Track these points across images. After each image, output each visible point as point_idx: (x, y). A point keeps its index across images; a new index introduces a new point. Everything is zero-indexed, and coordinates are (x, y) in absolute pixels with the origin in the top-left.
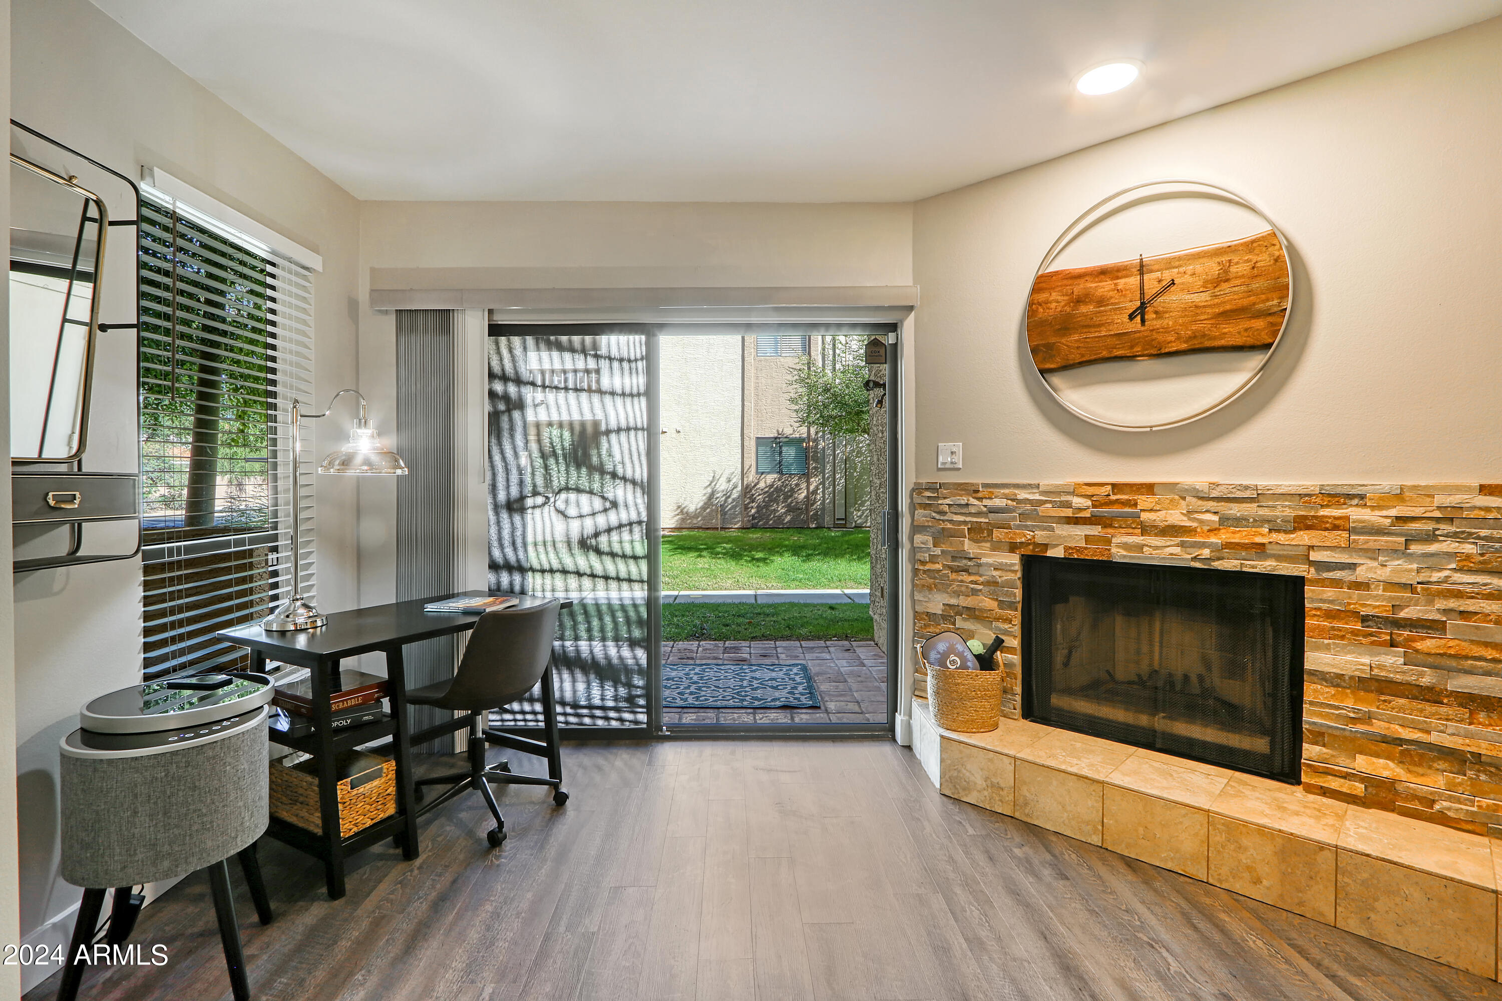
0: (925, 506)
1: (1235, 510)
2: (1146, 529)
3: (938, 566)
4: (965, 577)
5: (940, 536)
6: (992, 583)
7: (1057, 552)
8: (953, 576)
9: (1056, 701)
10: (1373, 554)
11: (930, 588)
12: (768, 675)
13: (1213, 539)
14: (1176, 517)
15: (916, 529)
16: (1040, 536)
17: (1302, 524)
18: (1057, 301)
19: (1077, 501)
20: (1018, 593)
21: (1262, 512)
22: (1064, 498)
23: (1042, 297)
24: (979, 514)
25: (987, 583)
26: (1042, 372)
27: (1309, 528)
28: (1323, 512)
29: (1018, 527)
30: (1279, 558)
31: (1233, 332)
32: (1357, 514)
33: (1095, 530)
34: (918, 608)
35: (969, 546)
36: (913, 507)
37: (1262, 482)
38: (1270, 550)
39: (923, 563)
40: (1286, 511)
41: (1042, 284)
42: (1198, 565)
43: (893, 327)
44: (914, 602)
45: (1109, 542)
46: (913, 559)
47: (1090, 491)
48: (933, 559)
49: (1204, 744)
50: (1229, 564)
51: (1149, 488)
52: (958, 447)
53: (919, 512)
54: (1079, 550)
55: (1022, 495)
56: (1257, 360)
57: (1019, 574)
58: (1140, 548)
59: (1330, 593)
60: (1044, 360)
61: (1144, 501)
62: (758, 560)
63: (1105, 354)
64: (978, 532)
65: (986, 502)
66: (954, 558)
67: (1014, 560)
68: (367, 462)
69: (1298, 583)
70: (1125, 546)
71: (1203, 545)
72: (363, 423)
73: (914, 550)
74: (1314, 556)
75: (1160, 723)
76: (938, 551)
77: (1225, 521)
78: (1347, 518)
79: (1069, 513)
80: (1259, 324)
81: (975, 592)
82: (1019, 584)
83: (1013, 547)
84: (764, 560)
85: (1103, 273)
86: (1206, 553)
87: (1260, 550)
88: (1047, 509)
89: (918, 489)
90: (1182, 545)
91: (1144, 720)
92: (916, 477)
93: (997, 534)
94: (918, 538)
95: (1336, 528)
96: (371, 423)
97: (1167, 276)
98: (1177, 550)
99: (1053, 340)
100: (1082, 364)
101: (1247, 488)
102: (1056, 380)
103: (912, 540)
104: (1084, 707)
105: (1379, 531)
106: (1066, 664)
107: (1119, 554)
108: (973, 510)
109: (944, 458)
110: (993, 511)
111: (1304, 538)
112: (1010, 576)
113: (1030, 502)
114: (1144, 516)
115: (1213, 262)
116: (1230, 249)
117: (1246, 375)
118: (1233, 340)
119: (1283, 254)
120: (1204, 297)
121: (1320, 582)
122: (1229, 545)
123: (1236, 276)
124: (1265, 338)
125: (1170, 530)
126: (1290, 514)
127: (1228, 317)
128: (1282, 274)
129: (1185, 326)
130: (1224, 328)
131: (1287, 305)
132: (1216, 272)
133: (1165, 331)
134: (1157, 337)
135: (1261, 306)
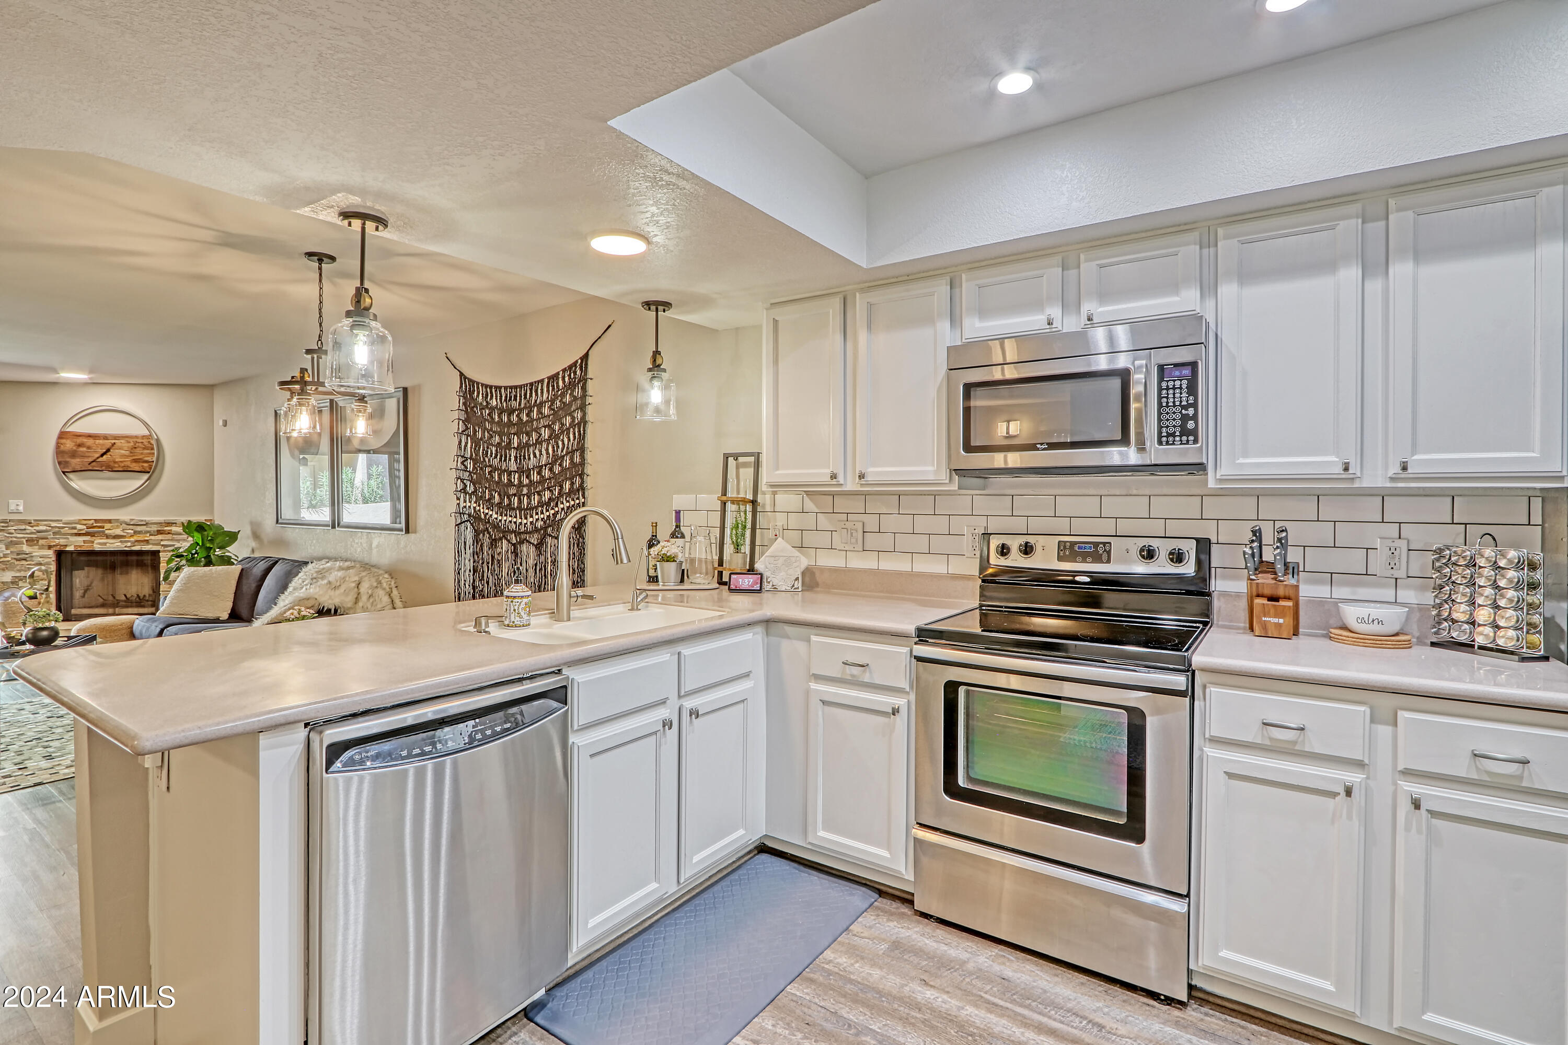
1: (139, 529)
2: (108, 537)
3: (10, 558)
4: (24, 563)
5: (11, 544)
6: (40, 564)
7: (71, 548)
8: (18, 562)
10: (175, 540)
13: (132, 539)
14: (118, 532)
16: (62, 542)
17: (159, 532)
18: (68, 444)
19: (79, 527)
20: (53, 567)
21: (148, 529)
22: (73, 525)
23: (63, 441)
24: (32, 533)
25: (37, 564)
26: (63, 472)
27: (161, 534)
28: (166, 528)
29: (52, 538)
30: (153, 544)
31: (136, 467)
33: (87, 538)
35: (25, 548)
37: (147, 519)
38: (150, 542)
40: (154, 528)
41: (63, 435)
42: (126, 549)
45: (93, 542)
47: (85, 522)
48: (7, 555)
50: (137, 548)
51: (110, 521)
52: (21, 503)
54: (80, 546)
55: (54, 524)
56: (146, 476)
57: (54, 559)
58: (105, 544)
59: (166, 554)
60: (64, 467)
61: (107, 526)
63: (90, 468)
64: (32, 542)
65: (36, 528)
66: (18, 554)
67: (50, 553)
69: (159, 552)
70: (100, 544)
71: (128, 541)
74: (162, 543)
76: (9, 551)
77: (135, 532)
78: (171, 530)
79: (75, 531)
80: (146, 465)
82: (54, 563)
83: (50, 547)
85: (90, 436)
86: (129, 544)
87: (147, 542)
88: (65, 530)
90: (121, 542)
93: (42, 542)
95: (169, 533)
97: (113, 441)
98: (119, 544)
99: (68, 459)
100: (80, 471)
101: (142, 521)
102: (71, 475)
105: (180, 534)
106: (83, 596)
107: (97, 547)
108: (28, 531)
109: (13, 508)
110: (39, 531)
111: (160, 537)
112: (49, 560)
113: (58, 527)
114: (107, 532)
115: (131, 440)
116: (136, 437)
117: (142, 482)
118: (137, 469)
119: (153, 442)
120: (127, 453)
121: (164, 551)
122: (137, 541)
123: (139, 447)
124: (148, 470)
125: (116, 537)
126: (156, 529)
127: (136, 461)
128: (153, 449)
129: (121, 462)
130: (134, 464)
131: (154, 459)
132: (132, 444)
133: (115, 462)
134: (112, 464)
135: (146, 459)
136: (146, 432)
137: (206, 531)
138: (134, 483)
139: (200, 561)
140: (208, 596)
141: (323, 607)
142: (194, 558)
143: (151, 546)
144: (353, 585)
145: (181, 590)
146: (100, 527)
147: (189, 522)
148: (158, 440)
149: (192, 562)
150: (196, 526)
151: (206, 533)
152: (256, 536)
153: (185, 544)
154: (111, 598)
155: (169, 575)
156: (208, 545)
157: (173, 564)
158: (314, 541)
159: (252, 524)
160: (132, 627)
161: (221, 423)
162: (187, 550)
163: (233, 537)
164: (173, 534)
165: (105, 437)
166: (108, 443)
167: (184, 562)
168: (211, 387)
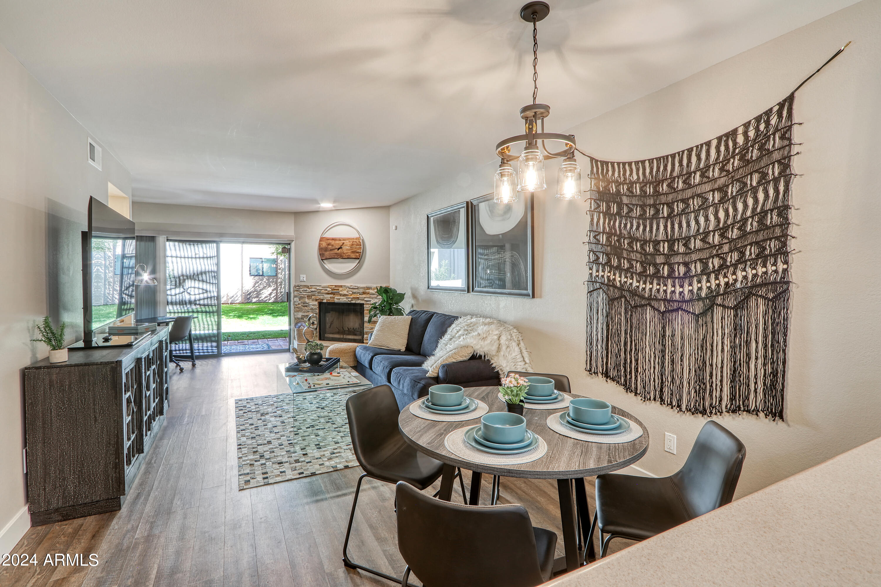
0: (297, 291)
1: (354, 291)
2: (341, 295)
3: (300, 306)
4: (306, 308)
5: (301, 298)
6: (312, 309)
7: (325, 301)
8: (303, 308)
9: (326, 335)
10: (373, 298)
11: (298, 311)
12: (254, 346)
14: (345, 292)
15: (295, 297)
16: (321, 297)
17: (364, 293)
18: (324, 244)
19: (328, 289)
20: (317, 311)
21: (359, 291)
22: (326, 289)
23: (322, 242)
24: (309, 292)
25: (311, 309)
26: (322, 260)
28: (367, 291)
29: (317, 295)
30: (361, 300)
31: (353, 256)
32: (371, 291)
33: (332, 296)
34: (296, 317)
35: (307, 300)
36: (294, 291)
37: (358, 285)
38: (360, 298)
39: (296, 305)
40: (361, 291)
41: (322, 239)
42: (349, 302)
43: (290, 244)
44: (294, 315)
45: (334, 298)
46: (294, 304)
47: (331, 287)
48: (299, 304)
49: (351, 339)
50: (353, 302)
51: (341, 286)
52: (305, 276)
53: (296, 292)
54: (329, 300)
55: (318, 288)
56: (358, 261)
57: (318, 306)
58: (339, 299)
59: (367, 306)
60: (322, 257)
61: (340, 289)
62: (251, 318)
63: (333, 257)
64: (309, 297)
65: (311, 290)
66: (304, 304)
67: (316, 303)
68: (146, 281)
69: (363, 304)
70: (337, 299)
71: (350, 298)
72: (146, 272)
73: (294, 302)
74: (365, 299)
75: (345, 337)
76: (300, 302)
77: (353, 293)
78: (369, 292)
79: (327, 292)
80: (357, 254)
81: (308, 311)
82: (318, 309)
83: (316, 300)
84: (254, 318)
85: (333, 239)
86: (350, 299)
87: (358, 298)
88: (323, 291)
89: (295, 286)
90: (346, 298)
91: (342, 336)
92: (295, 282)
93: (313, 297)
94: (295, 299)
95: (368, 294)
96: (148, 272)
97: (343, 242)
98: (345, 299)
99: (324, 253)
100: (329, 259)
101: (356, 286)
102: (325, 261)
103: (294, 299)
104: (331, 336)
105: (374, 294)
106: (330, 327)
107: (336, 301)
108: (308, 291)
109: (301, 279)
110: (312, 292)
111: (364, 296)
112: (316, 307)
113: (320, 289)
114: (340, 292)
115: (351, 241)
116: (353, 239)
117: (356, 264)
118: (354, 257)
119: (361, 241)
120: (349, 247)
121: (366, 304)
122: (353, 298)
123: (354, 244)
124: (358, 257)
125: (344, 295)
126: (362, 291)
127: (353, 252)
128: (361, 245)
129: (347, 253)
130: (352, 254)
131: (362, 251)
132: (351, 243)
133: (344, 253)
134: (342, 254)
135: (358, 251)
136: (358, 236)
137: (388, 293)
138: (352, 265)
139: (386, 312)
140: (394, 335)
141: (477, 354)
142: (383, 309)
143: (360, 301)
144: (496, 337)
145: (380, 330)
146: (337, 290)
147: (381, 287)
148: (363, 240)
149: (383, 312)
150: (383, 290)
151: (389, 294)
152: (414, 297)
153: (378, 300)
154: (342, 329)
155: (371, 319)
156: (390, 302)
157: (372, 313)
158: (453, 302)
159: (412, 289)
160: (355, 351)
161: (394, 228)
162: (380, 305)
163: (401, 297)
164: (370, 294)
165: (340, 240)
166: (341, 243)
167: (378, 312)
168: (387, 208)
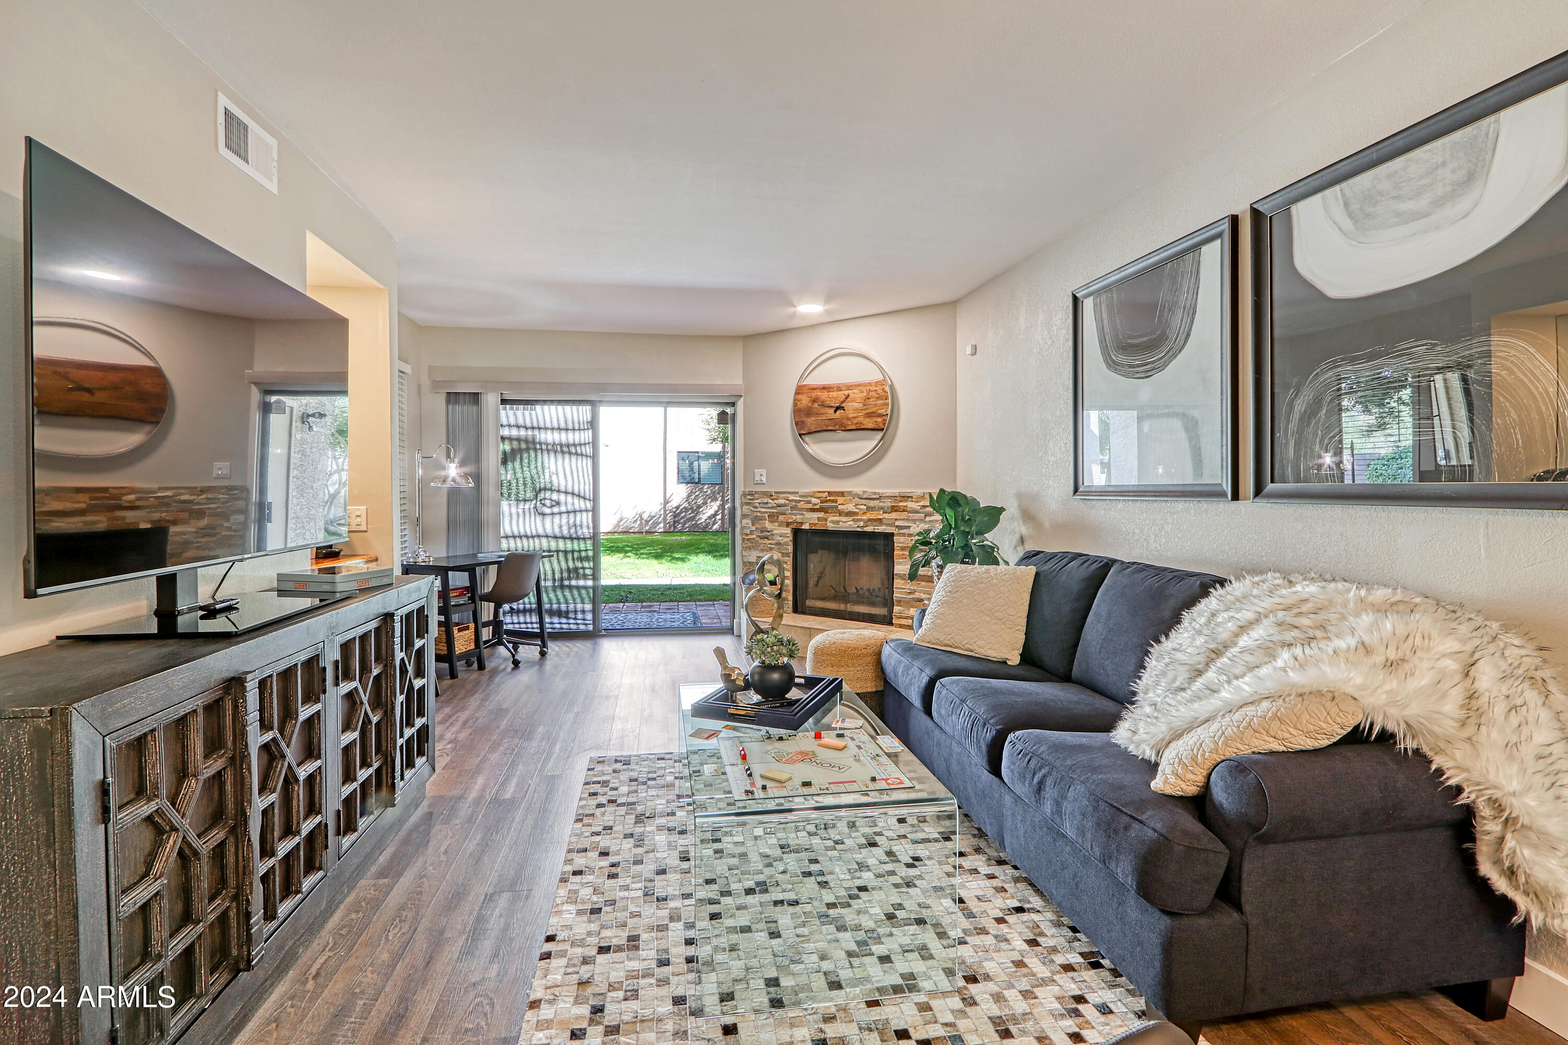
0: (748, 504)
1: (872, 504)
2: (841, 513)
3: (754, 536)
4: (766, 541)
5: (755, 520)
6: (778, 544)
7: (806, 526)
8: (761, 541)
9: (809, 603)
10: (914, 521)
11: (750, 548)
12: (669, 616)
13: (865, 517)
14: (851, 507)
15: (744, 516)
16: (799, 518)
17: (894, 509)
18: (805, 401)
19: (814, 500)
20: (790, 548)
21: (881, 504)
22: (809, 499)
23: (800, 397)
24: (773, 508)
25: (777, 544)
26: (800, 435)
27: (896, 511)
28: (901, 504)
29: (790, 514)
30: (887, 525)
31: (869, 423)
32: (911, 505)
33: (821, 515)
34: (745, 560)
35: (768, 525)
36: (742, 505)
37: (881, 491)
38: (884, 521)
39: (747, 535)
40: (888, 503)
41: (799, 390)
42: (859, 529)
43: (733, 404)
44: (743, 556)
45: (826, 520)
46: (742, 534)
47: (819, 495)
48: (752, 533)
49: (864, 614)
50: (869, 529)
51: (842, 494)
52: (764, 471)
53: (745, 507)
54: (815, 524)
55: (791, 497)
56: (880, 434)
57: (791, 538)
58: (837, 522)
59: (902, 539)
60: (800, 429)
61: (840, 500)
62: (678, 559)
63: (824, 428)
64: (773, 517)
65: (776, 501)
66: (762, 532)
67: (788, 531)
68: (454, 480)
69: (892, 535)
70: (833, 522)
71: (861, 520)
72: (452, 461)
73: (743, 528)
74: (897, 523)
75: (851, 608)
76: (754, 528)
77: (869, 509)
78: (906, 506)
79: (810, 506)
80: (879, 420)
81: (771, 549)
82: (791, 544)
83: (788, 525)
84: (683, 560)
85: (824, 388)
86: (862, 524)
87: (880, 521)
88: (802, 505)
89: (744, 495)
90: (853, 520)
91: (842, 607)
92: (745, 486)
93: (781, 518)
94: (744, 521)
95: (904, 511)
96: (456, 460)
97: (847, 392)
98: (851, 523)
99: (804, 419)
100: (816, 432)
101: (875, 493)
102: (807, 438)
103: (741, 522)
104: (819, 604)
105: (917, 512)
106: (817, 585)
107: (831, 526)
108: (770, 505)
109: (757, 478)
110: (779, 506)
111: (894, 515)
112: (787, 539)
113: (795, 501)
114: (840, 507)
115: (864, 389)
116: (870, 384)
117: (876, 442)
118: (871, 426)
119: (887, 389)
120: (861, 405)
121: (899, 534)
122: (870, 520)
123: (872, 397)
124: (881, 426)
125: (849, 514)
126: (890, 505)
127: (869, 415)
128: (887, 398)
129: (854, 418)
130: (867, 420)
131: (889, 412)
132: (865, 394)
133: (848, 419)
134: (845, 421)
135: (880, 412)
136: (879, 377)
137: (960, 505)
138: (865, 445)
139: (957, 554)
140: (988, 619)
141: (1372, 725)
142: (946, 547)
143: (884, 527)
144: (1452, 665)
145: (946, 602)
146: (833, 501)
147: (942, 491)
148: (892, 387)
149: (948, 555)
150: (948, 498)
151: (960, 509)
152: (1027, 515)
153: (935, 523)
154: (842, 589)
155: (917, 570)
156: (962, 528)
157: (919, 555)
158: (1168, 528)
159: (1019, 496)
160: (879, 654)
161: (969, 350)
162: (938, 536)
163: (994, 514)
164: (909, 512)
165: (839, 389)
166: (841, 395)
167: (934, 553)
168: (953, 304)
